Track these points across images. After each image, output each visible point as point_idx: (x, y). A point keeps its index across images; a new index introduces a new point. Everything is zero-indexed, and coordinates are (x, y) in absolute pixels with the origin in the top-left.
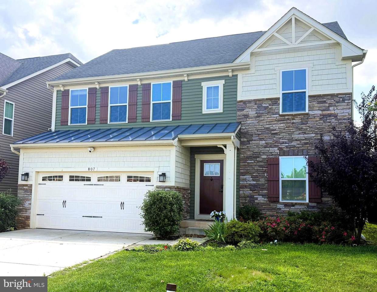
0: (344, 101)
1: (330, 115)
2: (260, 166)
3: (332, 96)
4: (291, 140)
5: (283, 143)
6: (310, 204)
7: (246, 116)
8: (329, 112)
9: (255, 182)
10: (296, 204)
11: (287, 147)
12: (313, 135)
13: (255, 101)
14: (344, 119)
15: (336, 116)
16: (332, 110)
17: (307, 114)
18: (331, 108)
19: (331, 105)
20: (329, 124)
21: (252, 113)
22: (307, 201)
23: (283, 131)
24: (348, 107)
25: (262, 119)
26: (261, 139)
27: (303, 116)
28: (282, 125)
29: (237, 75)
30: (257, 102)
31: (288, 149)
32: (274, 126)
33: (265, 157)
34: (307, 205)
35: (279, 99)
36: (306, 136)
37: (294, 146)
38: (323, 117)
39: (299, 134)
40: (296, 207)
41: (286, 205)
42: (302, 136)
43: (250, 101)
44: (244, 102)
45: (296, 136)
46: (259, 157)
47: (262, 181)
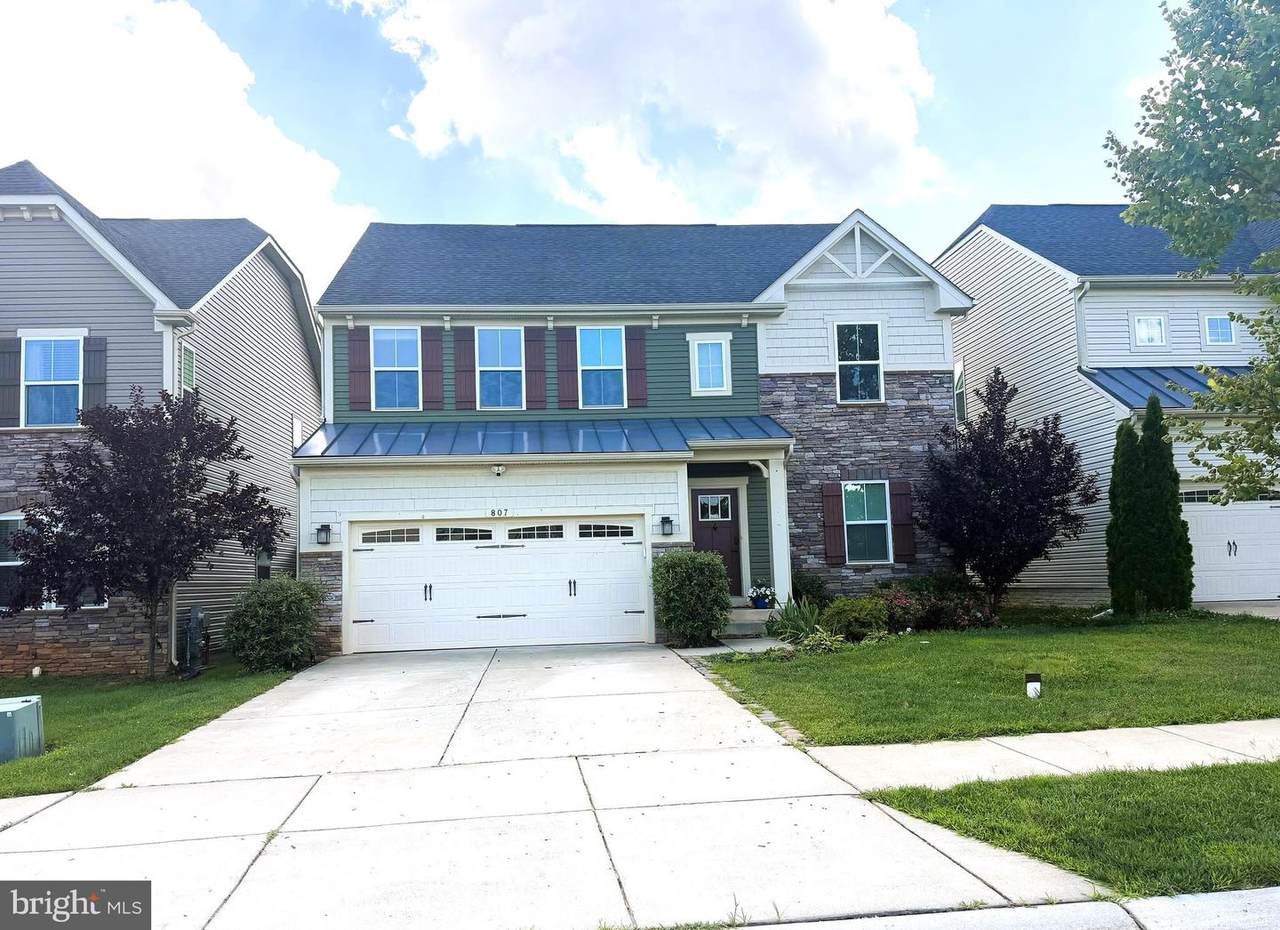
0: (942, 384)
1: (921, 408)
2: (808, 500)
3: (924, 374)
4: (859, 452)
5: (847, 456)
6: (898, 566)
7: (778, 405)
8: (919, 403)
9: (801, 531)
10: (874, 566)
11: (852, 464)
12: (896, 443)
13: (794, 376)
14: (943, 416)
15: (930, 410)
16: (924, 400)
17: (884, 405)
18: (922, 396)
19: (921, 391)
20: (921, 424)
21: (789, 399)
22: (892, 561)
23: (846, 435)
24: (948, 394)
25: (808, 411)
26: (807, 450)
27: (876, 409)
28: (843, 423)
29: (755, 325)
30: (797, 379)
31: (855, 468)
32: (828, 424)
33: (817, 482)
34: (893, 568)
35: (834, 375)
36: (883, 444)
37: (866, 463)
38: (911, 411)
39: (873, 440)
40: (874, 572)
41: (857, 570)
42: (877, 444)
43: (783, 377)
44: (773, 378)
45: (868, 445)
46: (804, 483)
47: (814, 527)
